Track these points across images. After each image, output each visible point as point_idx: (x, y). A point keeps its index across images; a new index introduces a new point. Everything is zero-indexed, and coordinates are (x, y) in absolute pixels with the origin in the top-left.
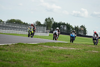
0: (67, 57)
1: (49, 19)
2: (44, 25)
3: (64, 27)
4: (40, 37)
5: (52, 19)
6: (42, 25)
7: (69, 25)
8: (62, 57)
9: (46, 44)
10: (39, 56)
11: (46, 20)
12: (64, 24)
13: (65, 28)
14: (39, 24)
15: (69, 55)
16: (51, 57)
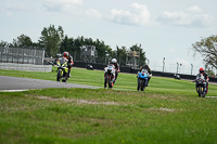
0: (97, 125)
1: (52, 29)
2: (39, 46)
3: (89, 48)
4: (30, 75)
5: (60, 29)
6: (35, 45)
7: (102, 45)
8: (84, 125)
9: (44, 92)
10: (27, 121)
11: (44, 32)
12: (89, 43)
13: (93, 53)
14: (25, 42)
15: (103, 118)
16: (57, 124)
